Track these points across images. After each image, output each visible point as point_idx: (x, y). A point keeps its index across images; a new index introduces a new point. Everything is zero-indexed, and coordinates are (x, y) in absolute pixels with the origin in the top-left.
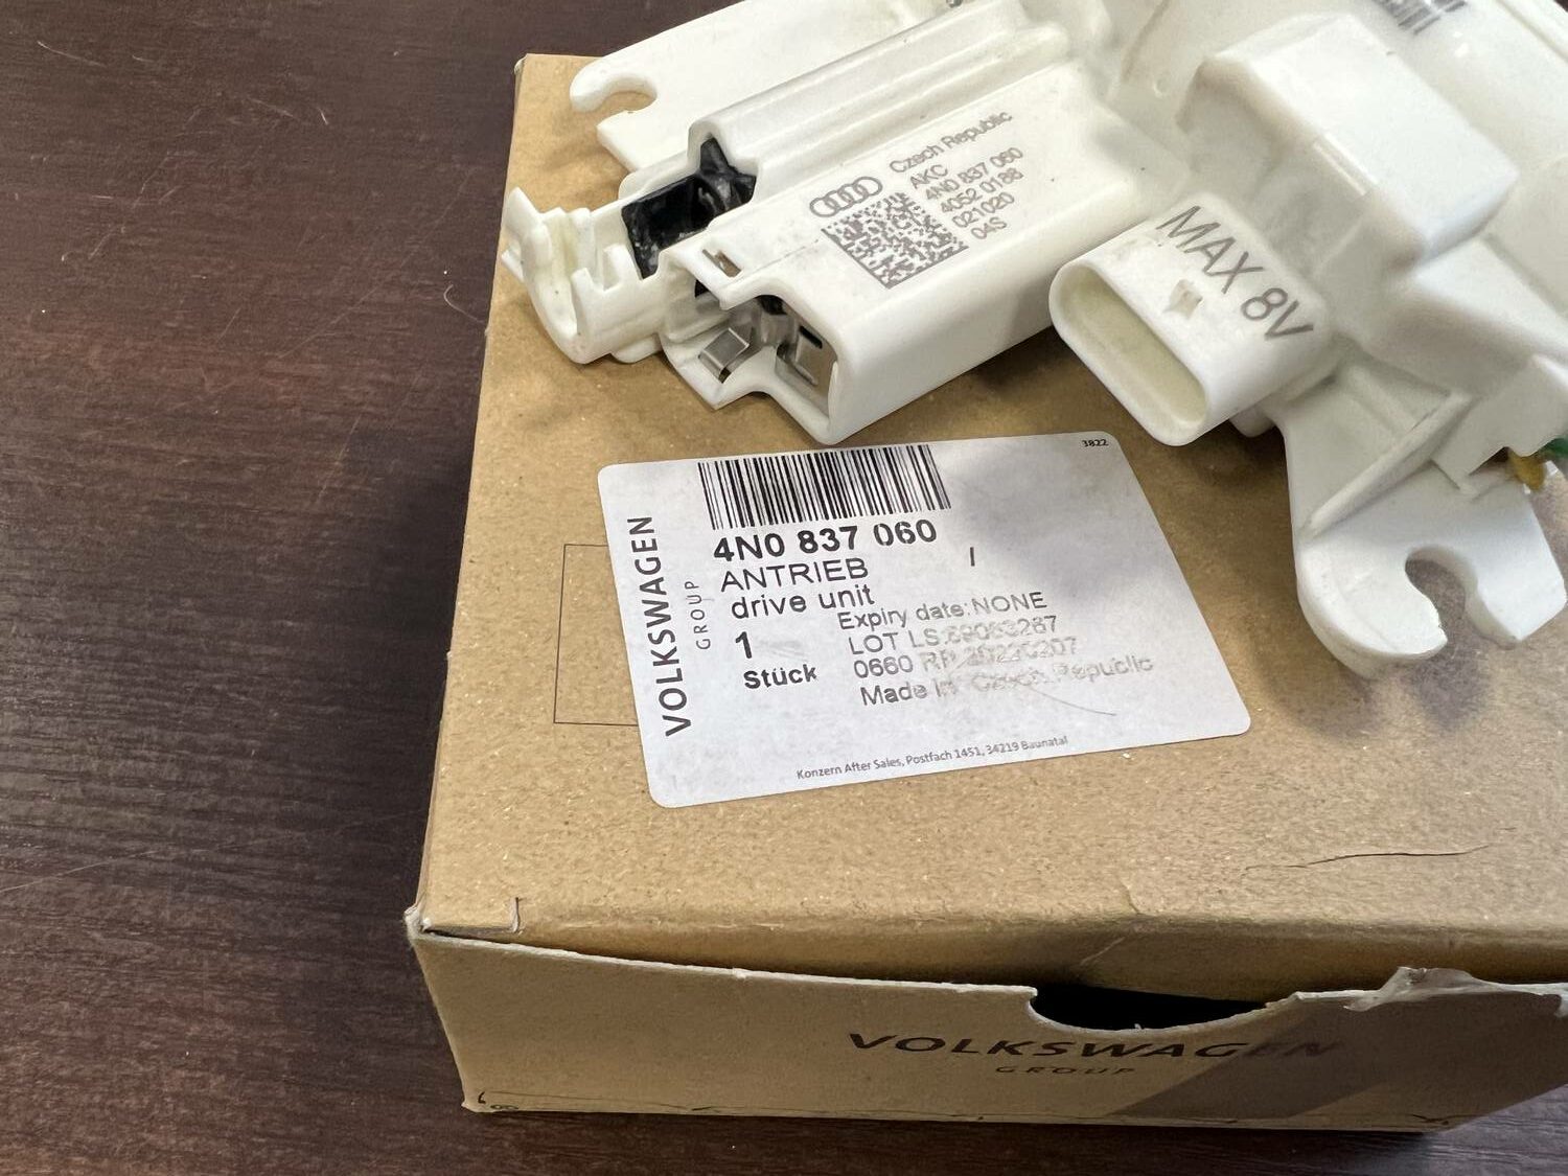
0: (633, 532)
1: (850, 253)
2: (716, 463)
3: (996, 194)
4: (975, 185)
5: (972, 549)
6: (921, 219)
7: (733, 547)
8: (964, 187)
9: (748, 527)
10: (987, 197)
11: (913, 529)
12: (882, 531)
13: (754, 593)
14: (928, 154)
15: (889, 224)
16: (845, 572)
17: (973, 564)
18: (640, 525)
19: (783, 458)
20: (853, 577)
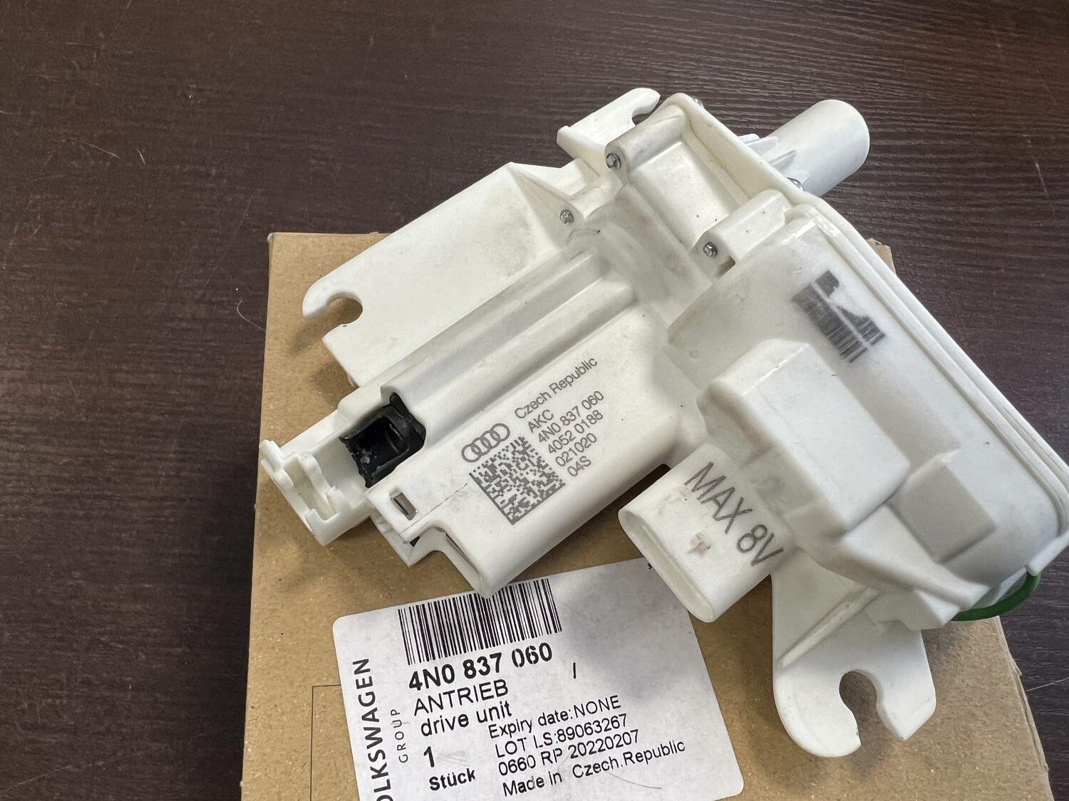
0: (357, 672)
1: (488, 494)
2: (410, 608)
3: (584, 435)
4: (571, 427)
5: (574, 664)
6: (534, 461)
7: (422, 679)
8: (564, 429)
9: (431, 661)
10: (578, 437)
11: (537, 651)
12: (517, 654)
13: (436, 714)
14: (540, 401)
15: (514, 467)
16: (493, 692)
17: (575, 677)
18: (362, 665)
19: (454, 599)
20: (498, 695)
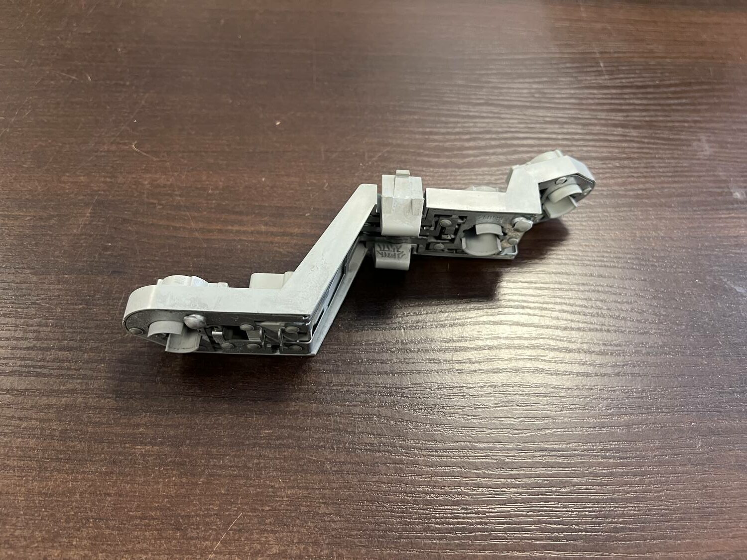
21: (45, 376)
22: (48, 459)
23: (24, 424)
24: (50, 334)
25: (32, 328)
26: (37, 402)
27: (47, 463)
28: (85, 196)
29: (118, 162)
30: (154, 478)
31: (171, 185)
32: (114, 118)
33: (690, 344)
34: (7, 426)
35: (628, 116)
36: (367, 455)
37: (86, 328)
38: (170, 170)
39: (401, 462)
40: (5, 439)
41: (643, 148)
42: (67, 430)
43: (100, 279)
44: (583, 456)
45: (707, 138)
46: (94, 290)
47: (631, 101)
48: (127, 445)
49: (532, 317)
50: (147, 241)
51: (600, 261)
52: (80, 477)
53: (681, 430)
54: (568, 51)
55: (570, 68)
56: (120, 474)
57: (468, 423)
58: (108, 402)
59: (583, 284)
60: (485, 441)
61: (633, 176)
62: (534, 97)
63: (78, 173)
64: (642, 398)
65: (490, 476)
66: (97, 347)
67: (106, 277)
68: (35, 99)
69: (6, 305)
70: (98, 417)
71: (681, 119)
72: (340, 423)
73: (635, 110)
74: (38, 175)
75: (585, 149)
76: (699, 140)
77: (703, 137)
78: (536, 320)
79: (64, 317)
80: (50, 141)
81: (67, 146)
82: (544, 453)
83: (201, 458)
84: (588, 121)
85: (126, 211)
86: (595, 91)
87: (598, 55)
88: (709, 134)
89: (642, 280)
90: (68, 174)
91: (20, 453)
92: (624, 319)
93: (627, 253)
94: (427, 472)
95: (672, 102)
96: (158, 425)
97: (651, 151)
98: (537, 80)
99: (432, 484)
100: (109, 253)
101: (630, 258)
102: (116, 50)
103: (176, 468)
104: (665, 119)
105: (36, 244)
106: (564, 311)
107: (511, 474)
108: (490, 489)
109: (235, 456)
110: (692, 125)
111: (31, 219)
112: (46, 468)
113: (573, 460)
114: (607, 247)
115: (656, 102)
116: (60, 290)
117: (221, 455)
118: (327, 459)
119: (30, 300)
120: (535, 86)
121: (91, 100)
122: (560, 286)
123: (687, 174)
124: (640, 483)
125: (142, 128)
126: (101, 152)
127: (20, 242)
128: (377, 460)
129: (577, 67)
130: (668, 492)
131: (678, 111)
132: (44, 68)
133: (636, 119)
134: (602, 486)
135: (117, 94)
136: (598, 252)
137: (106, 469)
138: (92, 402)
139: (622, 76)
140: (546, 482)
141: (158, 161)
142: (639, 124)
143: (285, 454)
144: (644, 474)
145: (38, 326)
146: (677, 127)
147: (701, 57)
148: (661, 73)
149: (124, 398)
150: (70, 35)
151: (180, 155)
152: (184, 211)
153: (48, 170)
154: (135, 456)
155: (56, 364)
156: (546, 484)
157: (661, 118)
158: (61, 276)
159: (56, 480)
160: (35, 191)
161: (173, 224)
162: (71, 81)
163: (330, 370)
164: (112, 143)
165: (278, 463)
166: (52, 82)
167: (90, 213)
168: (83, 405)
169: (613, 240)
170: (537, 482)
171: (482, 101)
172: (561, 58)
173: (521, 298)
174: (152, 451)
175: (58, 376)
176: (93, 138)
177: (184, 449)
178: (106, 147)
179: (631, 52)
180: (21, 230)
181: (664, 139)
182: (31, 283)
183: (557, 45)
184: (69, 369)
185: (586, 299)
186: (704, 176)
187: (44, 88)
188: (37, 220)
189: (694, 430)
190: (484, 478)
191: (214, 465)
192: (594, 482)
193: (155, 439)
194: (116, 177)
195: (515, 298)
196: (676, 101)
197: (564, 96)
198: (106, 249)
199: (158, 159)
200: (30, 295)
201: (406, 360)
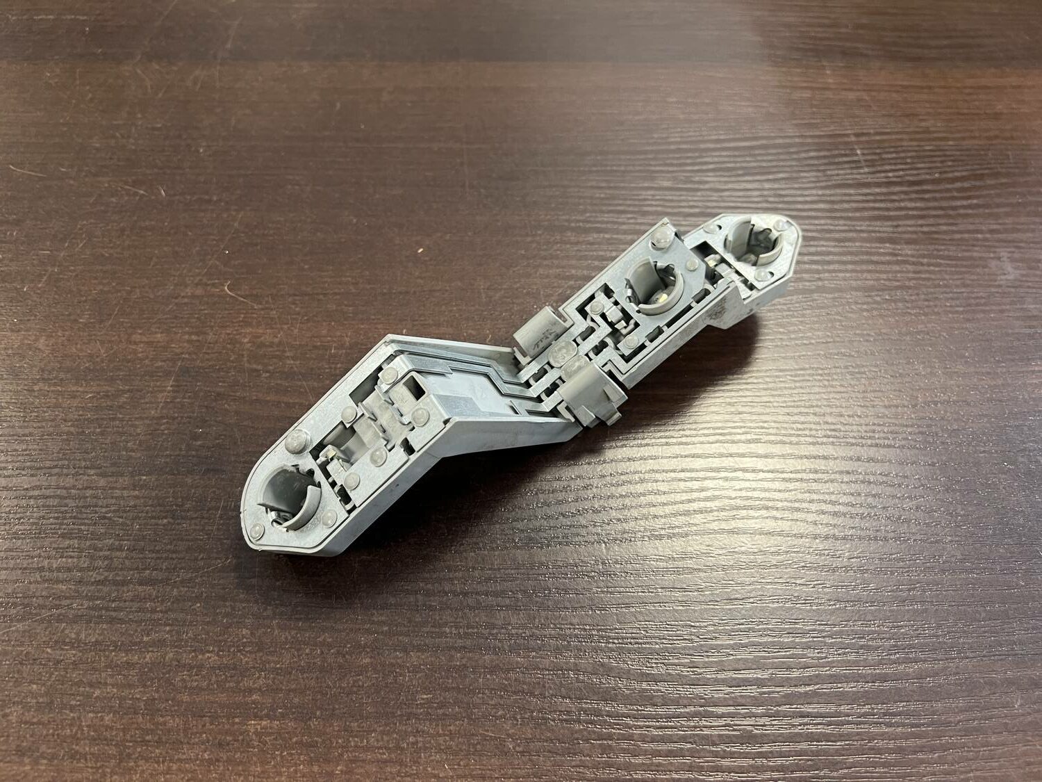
21: (121, 621)
22: (130, 742)
23: (97, 693)
24: (126, 561)
25: (101, 554)
26: (112, 661)
27: (129, 747)
28: (164, 361)
29: (206, 312)
30: (275, 766)
31: (280, 343)
32: (197, 248)
33: (1001, 557)
34: (73, 695)
35: (897, 226)
36: (563, 728)
37: (174, 552)
38: (277, 320)
39: (610, 737)
40: (72, 715)
41: (919, 272)
42: (154, 699)
43: (189, 481)
44: (860, 723)
45: (1009, 255)
46: (182, 498)
47: (902, 204)
48: (237, 720)
49: (780, 522)
50: (251, 425)
51: (870, 438)
52: (175, 767)
53: (992, 683)
54: (811, 134)
55: (818, 158)
56: (229, 761)
57: (699, 679)
58: (210, 658)
59: (848, 473)
60: (724, 704)
61: (909, 313)
62: (767, 202)
63: (154, 330)
64: (937, 636)
65: (732, 755)
66: (191, 579)
67: (197, 477)
68: (91, 224)
69: (65, 521)
70: (196, 681)
71: (971, 227)
72: (524, 683)
73: (907, 217)
74: (99, 334)
75: (841, 275)
76: (999, 258)
77: (1004, 254)
78: (785, 526)
79: (144, 537)
80: (114, 284)
81: (138, 290)
82: (806, 720)
83: (339, 737)
84: (844, 235)
85: (220, 382)
86: (852, 191)
87: (853, 139)
88: (1013, 250)
89: (929, 465)
90: (140, 331)
91: (92, 733)
92: (908, 521)
93: (906, 426)
94: (646, 751)
95: (959, 203)
96: (278, 690)
97: (933, 277)
98: (771, 177)
99: (653, 768)
100: (199, 443)
101: (910, 433)
102: (198, 151)
103: (305, 752)
104: (950, 228)
105: (102, 434)
106: (823, 513)
107: (761, 752)
108: (732, 774)
109: (383, 733)
110: (988, 236)
111: (93, 397)
112: (129, 755)
113: (847, 729)
114: (878, 417)
115: (936, 204)
116: (137, 497)
117: (364, 731)
118: (508, 735)
119: (96, 513)
120: (767, 186)
121: (166, 224)
122: (816, 476)
123: (983, 308)
124: (941, 761)
125: (236, 263)
126: (183, 297)
127: (81, 430)
128: (576, 736)
129: (825, 157)
130: (978, 773)
131: (967, 215)
132: (100, 179)
133: (909, 229)
134: (887, 767)
135: (202, 214)
136: (866, 425)
137: (209, 755)
138: (187, 658)
139: (888, 167)
140: (810, 763)
141: (262, 309)
142: (914, 236)
143: (452, 728)
144: (945, 748)
145: (109, 550)
146: (967, 240)
147: (996, 137)
148: (942, 162)
149: (229, 651)
150: (133, 130)
151: (290, 299)
152: (300, 380)
153: (112, 326)
154: (248, 735)
155: (136, 605)
156: (810, 765)
157: (945, 228)
158: (137, 478)
159: (143, 771)
160: (97, 357)
161: (286, 399)
162: (137, 198)
163: (506, 606)
164: (197, 285)
165: (442, 742)
166: (114, 200)
167: (171, 386)
168: (175, 663)
169: (885, 407)
170: (797, 763)
171: (697, 210)
172: (802, 144)
173: (763, 495)
174: (271, 728)
175: (139, 622)
176: (172, 278)
177: (314, 723)
178: (189, 291)
179: (897, 133)
180: (81, 413)
181: (949, 258)
182: (97, 488)
183: (796, 125)
184: (154, 611)
185: (852, 494)
186: (1009, 311)
187: (102, 208)
188: (101, 398)
189: (1010, 682)
190: (724, 758)
191: (356, 746)
192: (876, 762)
193: (273, 709)
194: (205, 333)
195: (756, 494)
196: (965, 203)
197: (808, 199)
198: (195, 437)
199: (260, 306)
200: (96, 506)
201: (610, 590)
